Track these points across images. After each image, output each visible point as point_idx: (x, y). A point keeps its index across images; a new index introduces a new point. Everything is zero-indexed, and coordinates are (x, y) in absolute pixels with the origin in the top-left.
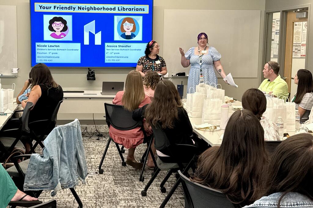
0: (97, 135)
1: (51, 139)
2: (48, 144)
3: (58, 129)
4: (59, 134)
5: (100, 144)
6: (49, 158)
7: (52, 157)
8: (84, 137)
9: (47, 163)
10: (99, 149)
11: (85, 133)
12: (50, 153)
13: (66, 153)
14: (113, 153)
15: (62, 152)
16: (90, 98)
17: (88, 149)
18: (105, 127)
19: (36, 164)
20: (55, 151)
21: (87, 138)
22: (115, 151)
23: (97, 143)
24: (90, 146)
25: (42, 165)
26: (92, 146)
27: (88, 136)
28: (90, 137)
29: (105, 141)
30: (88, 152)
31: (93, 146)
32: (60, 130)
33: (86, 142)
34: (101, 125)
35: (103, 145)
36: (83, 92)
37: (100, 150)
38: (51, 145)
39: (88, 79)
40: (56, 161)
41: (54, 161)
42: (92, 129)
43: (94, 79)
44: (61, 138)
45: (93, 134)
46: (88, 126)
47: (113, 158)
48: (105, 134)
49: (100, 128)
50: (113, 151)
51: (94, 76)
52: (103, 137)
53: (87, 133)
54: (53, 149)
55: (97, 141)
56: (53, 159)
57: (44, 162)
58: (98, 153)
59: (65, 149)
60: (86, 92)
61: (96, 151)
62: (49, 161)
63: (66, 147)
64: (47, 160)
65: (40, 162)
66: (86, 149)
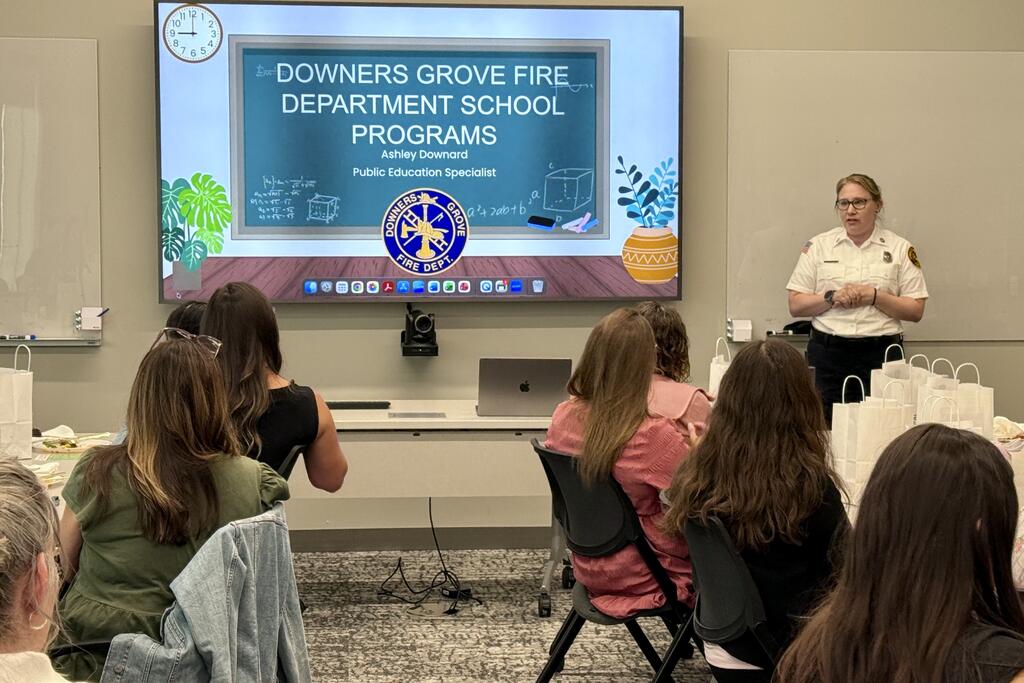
0: (447, 593)
1: (203, 571)
3: (231, 531)
4: (235, 551)
5: (462, 629)
6: (190, 644)
7: (205, 645)
8: (391, 602)
9: (181, 665)
10: (459, 651)
11: (393, 586)
12: (197, 630)
13: (256, 631)
14: (519, 669)
15: (244, 630)
16: (417, 432)
17: (409, 652)
18: (483, 561)
19: (136, 671)
20: (220, 622)
21: (404, 606)
22: (526, 662)
23: (447, 626)
24: (418, 642)
25: (161, 672)
26: (424, 641)
27: (407, 598)
28: (418, 604)
29: (483, 616)
30: (408, 667)
31: (430, 642)
32: (237, 537)
33: (400, 625)
34: (465, 552)
35: (473, 635)
36: (385, 406)
37: (463, 658)
38: (201, 599)
39: (407, 352)
40: (221, 659)
41: (216, 662)
42: (423, 568)
43: (434, 351)
44: (240, 569)
45: (429, 590)
48: (480, 589)
49: (461, 564)
50: (519, 662)
51: (430, 338)
52: (471, 601)
53: (403, 587)
54: (210, 613)
55: (449, 617)
56: (210, 653)
58: (454, 671)
59: (254, 613)
60: (397, 406)
61: (445, 660)
64: (183, 651)
65: (155, 661)
66: (402, 651)
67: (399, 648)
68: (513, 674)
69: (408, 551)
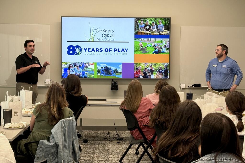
0: (118, 139)
1: (57, 128)
2: (54, 132)
3: (63, 121)
4: (63, 125)
5: (120, 146)
6: (54, 142)
7: (57, 142)
8: (106, 140)
9: (53, 146)
10: (118, 150)
11: (107, 137)
12: (56, 139)
13: (67, 141)
14: (130, 154)
15: (65, 140)
16: (111, 105)
17: (108, 150)
18: (127, 133)
19: (44, 147)
20: (60, 138)
21: (109, 141)
22: (131, 153)
23: (117, 146)
24: (110, 148)
25: (48, 147)
26: (111, 148)
27: (110, 140)
28: (112, 141)
29: (124, 144)
30: (107, 153)
31: (113, 148)
32: (64, 122)
33: (107, 145)
34: (124, 131)
35: (122, 147)
36: (105, 100)
37: (119, 152)
38: (57, 134)
39: (112, 89)
40: (60, 145)
41: (59, 146)
42: (114, 134)
43: (117, 89)
44: (64, 128)
45: (114, 138)
46: (111, 131)
47: (129, 158)
48: (125, 139)
49: (122, 133)
50: (130, 153)
51: (117, 87)
52: (123, 141)
53: (109, 138)
54: (58, 136)
55: (118, 144)
56: (58, 144)
57: (50, 145)
58: (116, 154)
59: (67, 137)
60: (108, 100)
61: (115, 152)
62: (55, 145)
63: (67, 136)
64: (53, 144)
65: (48, 145)
66: (106, 150)
67: (106, 149)
68: (128, 155)
69: (112, 131)
